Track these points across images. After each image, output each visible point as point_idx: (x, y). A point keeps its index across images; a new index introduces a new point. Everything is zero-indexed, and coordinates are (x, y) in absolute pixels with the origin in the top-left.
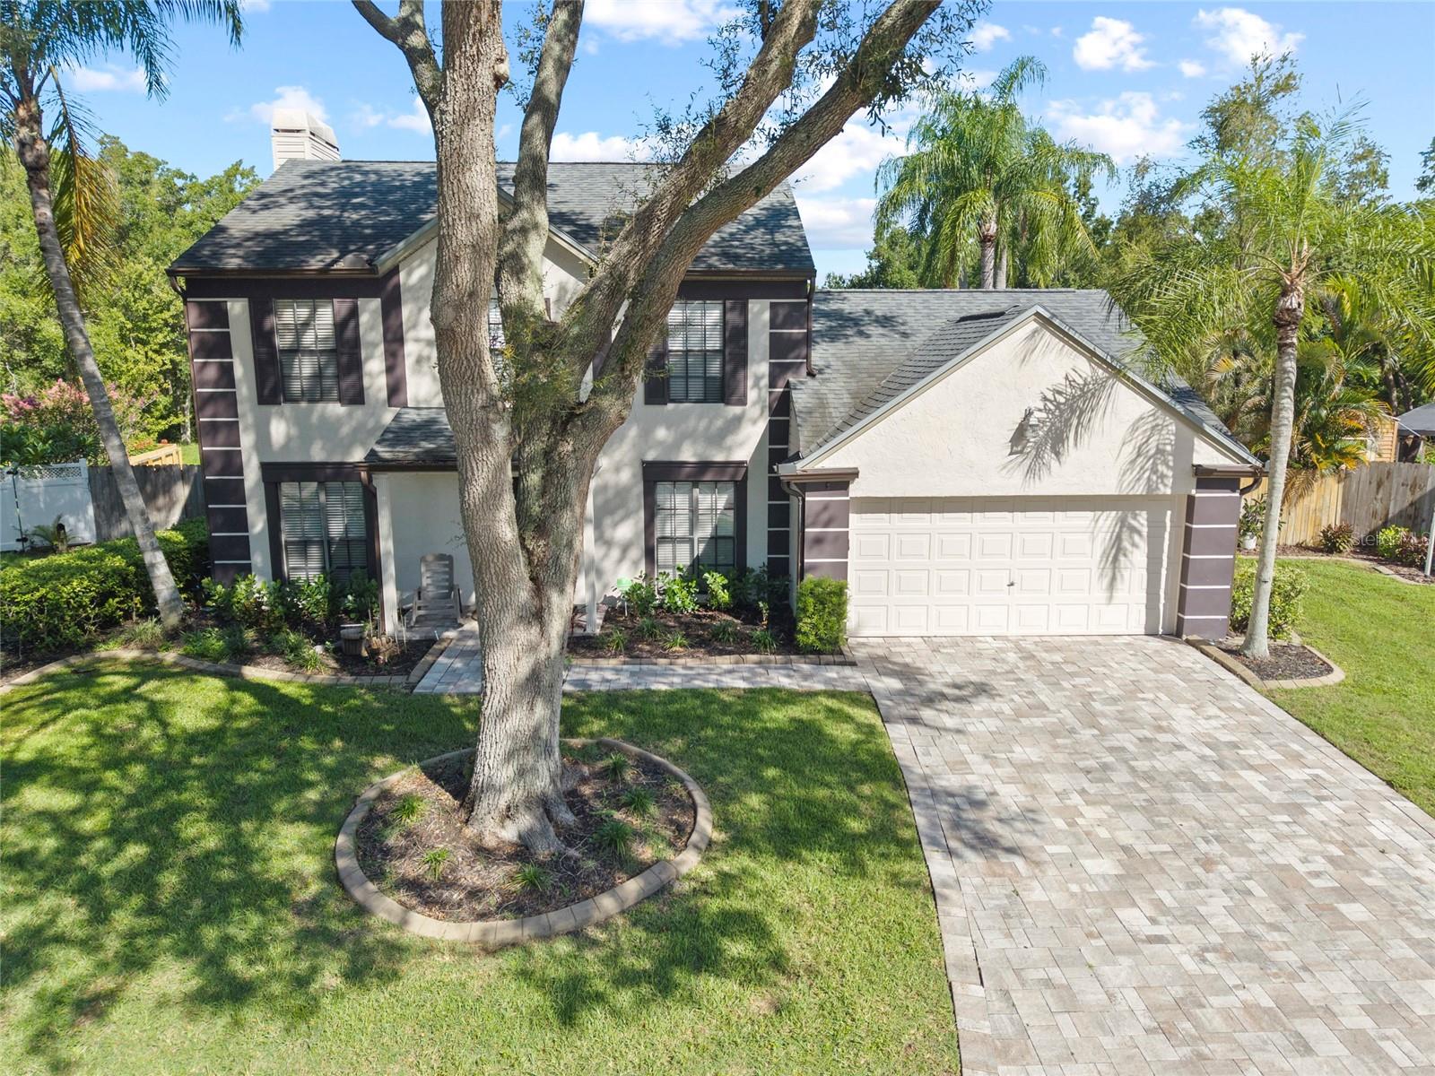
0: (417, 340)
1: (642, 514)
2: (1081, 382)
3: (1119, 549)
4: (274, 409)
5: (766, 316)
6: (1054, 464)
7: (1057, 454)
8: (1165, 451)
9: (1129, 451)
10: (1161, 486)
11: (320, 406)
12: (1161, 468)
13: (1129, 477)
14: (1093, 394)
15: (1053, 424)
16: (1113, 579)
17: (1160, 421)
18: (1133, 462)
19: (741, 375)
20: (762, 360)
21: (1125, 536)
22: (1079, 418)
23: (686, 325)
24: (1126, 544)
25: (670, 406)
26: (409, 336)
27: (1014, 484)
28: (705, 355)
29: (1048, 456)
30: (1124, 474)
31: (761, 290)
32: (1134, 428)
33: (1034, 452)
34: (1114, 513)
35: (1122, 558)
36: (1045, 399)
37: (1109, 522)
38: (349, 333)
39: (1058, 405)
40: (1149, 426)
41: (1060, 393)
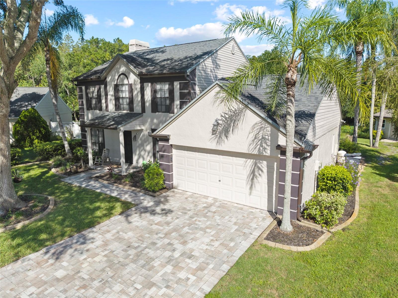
0: (110, 95)
1: (152, 143)
2: (234, 110)
3: (254, 175)
4: (89, 111)
5: (178, 86)
6: (226, 140)
7: (227, 137)
8: (266, 138)
9: (252, 136)
10: (264, 152)
11: (95, 111)
12: (264, 145)
13: (252, 147)
14: (238, 114)
15: (224, 126)
16: (252, 185)
17: (263, 126)
18: (253, 141)
19: (173, 104)
20: (178, 100)
21: (256, 170)
22: (234, 123)
23: (161, 90)
24: (256, 173)
25: (157, 113)
26: (109, 94)
27: (213, 146)
28: (165, 98)
29: (223, 137)
30: (250, 145)
31: (177, 79)
32: (253, 127)
33: (219, 136)
34: (252, 160)
35: (255, 179)
36: (222, 116)
37: (250, 163)
38: (99, 93)
39: (226, 118)
40: (259, 127)
41: (227, 114)
